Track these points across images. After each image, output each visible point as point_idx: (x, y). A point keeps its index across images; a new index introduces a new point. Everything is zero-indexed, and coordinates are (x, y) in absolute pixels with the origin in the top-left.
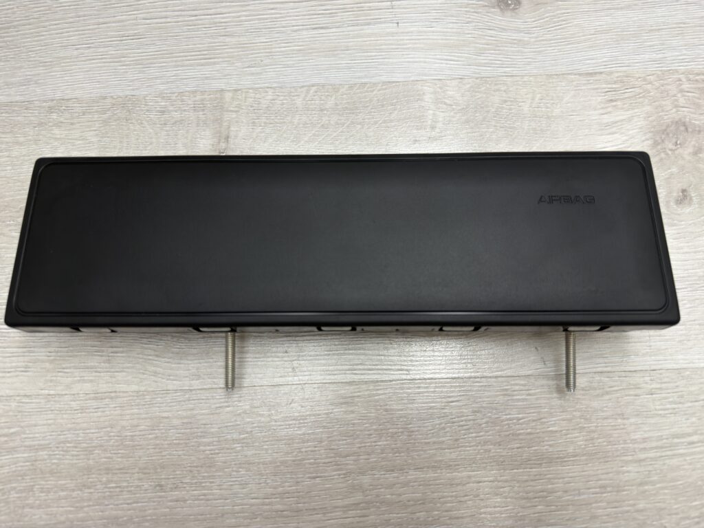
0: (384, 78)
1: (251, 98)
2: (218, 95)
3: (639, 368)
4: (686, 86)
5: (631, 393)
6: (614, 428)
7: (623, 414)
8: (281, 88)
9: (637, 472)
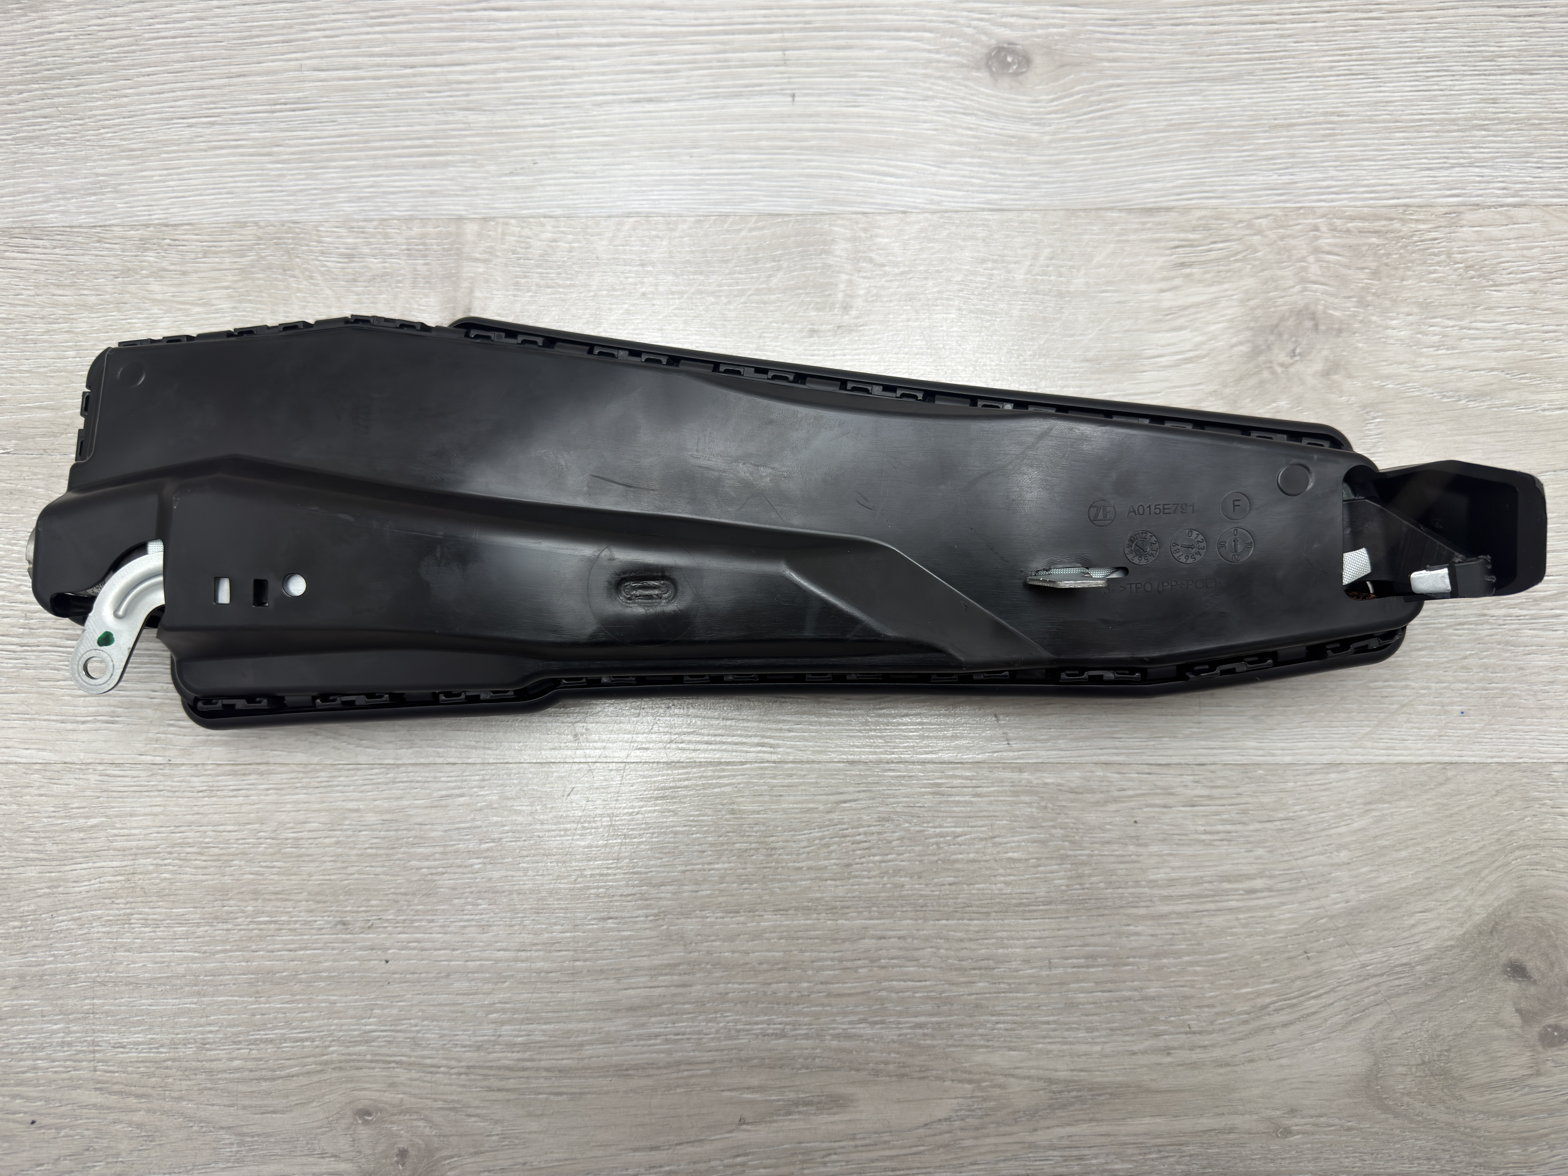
0: (759, 207)
1: (513, 235)
2: (452, 229)
3: (1175, 760)
4: (1327, 241)
5: (1157, 802)
6: (1121, 859)
7: (1137, 837)
8: (568, 217)
9: (1153, 935)
